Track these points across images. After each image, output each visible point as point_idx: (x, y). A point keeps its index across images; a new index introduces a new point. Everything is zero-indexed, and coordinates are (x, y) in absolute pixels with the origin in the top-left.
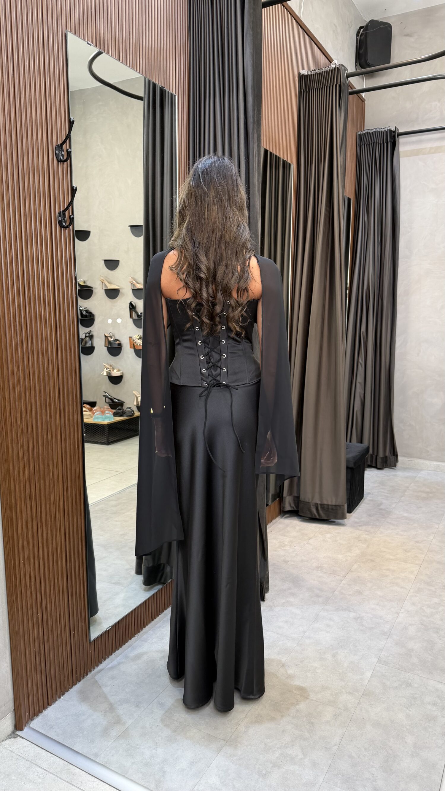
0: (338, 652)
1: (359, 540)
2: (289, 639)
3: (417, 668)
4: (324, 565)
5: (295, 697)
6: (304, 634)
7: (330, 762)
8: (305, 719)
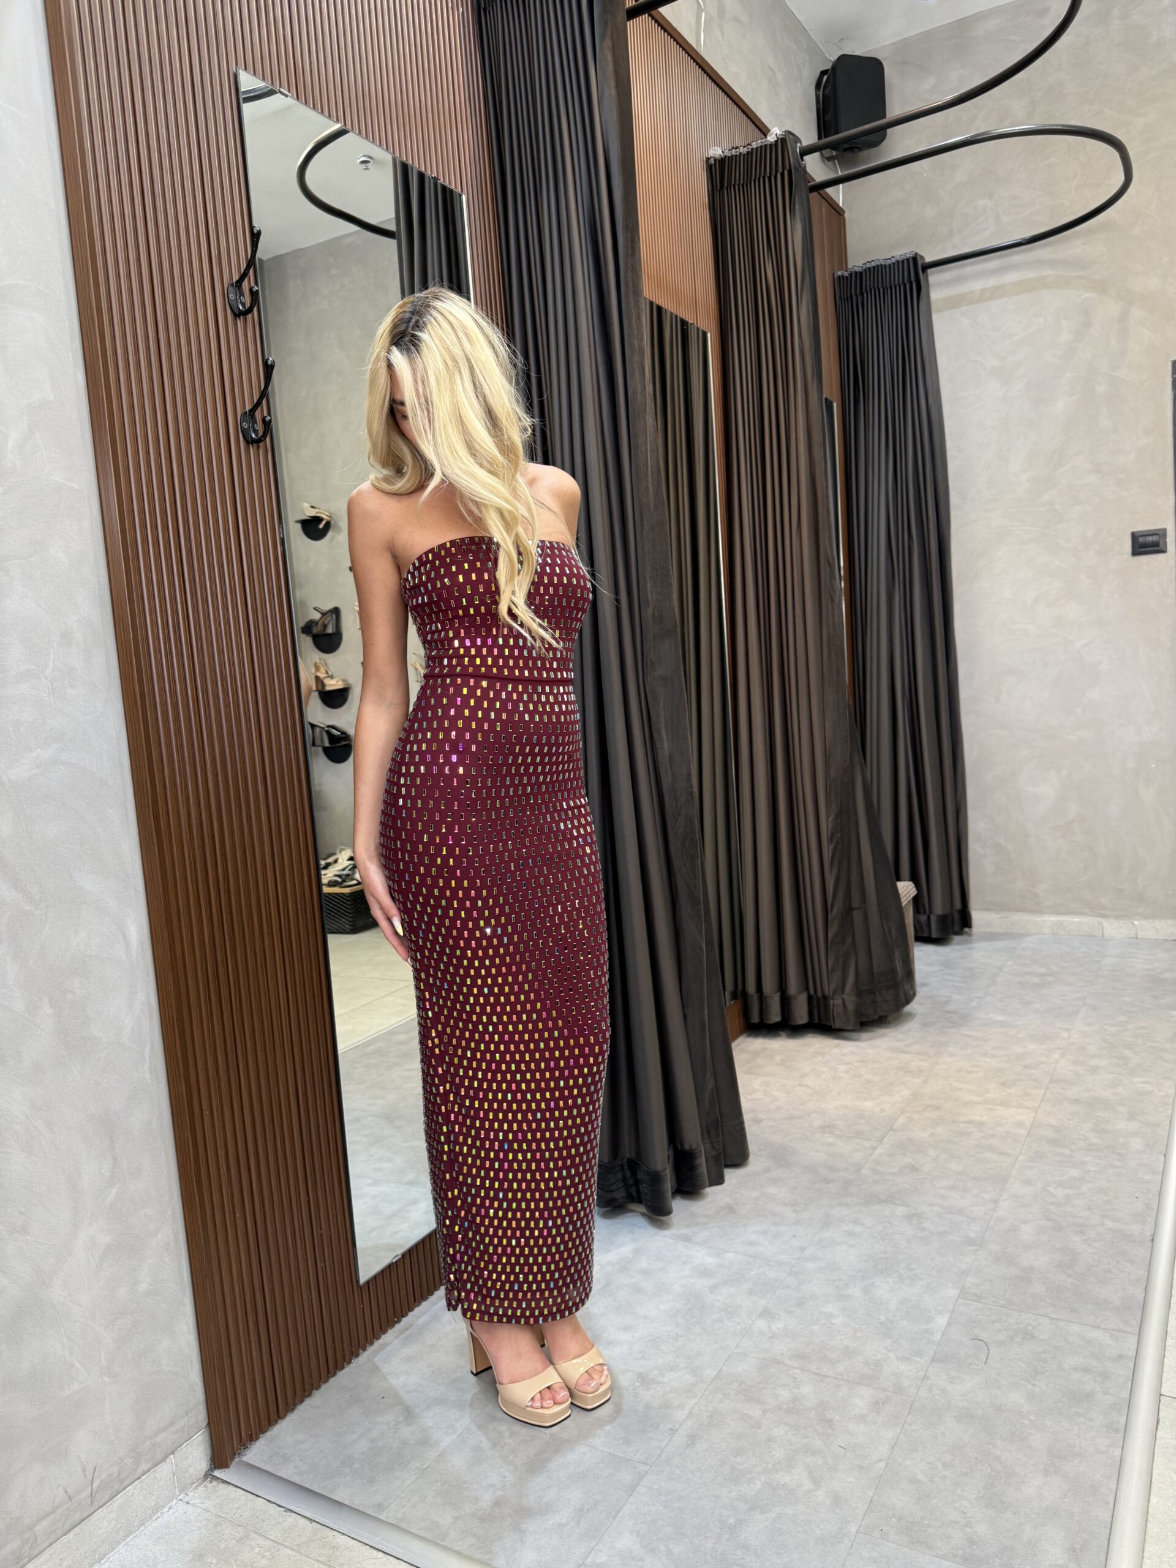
0: (874, 1282)
2: (771, 1263)
3: (1043, 1303)
4: (835, 1123)
6: (802, 1253)
7: (871, 1493)
8: (812, 1414)
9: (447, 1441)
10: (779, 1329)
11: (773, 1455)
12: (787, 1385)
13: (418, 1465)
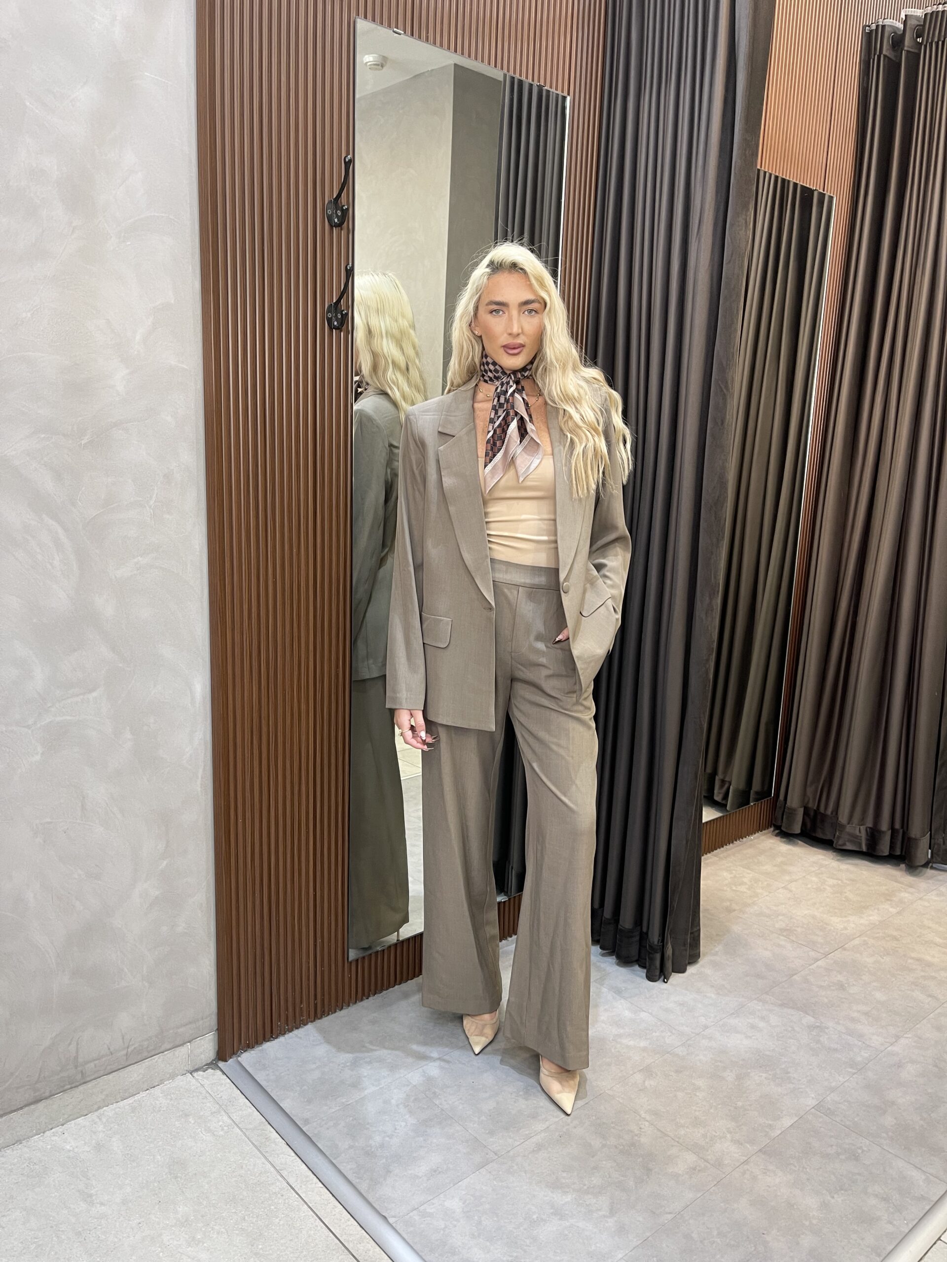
0: (749, 1073)
1: (888, 900)
2: (674, 1031)
3: (884, 1135)
4: (796, 929)
5: (640, 1123)
6: (704, 1031)
7: (648, 1234)
8: (639, 1160)
9: (370, 1089)
10: (651, 1085)
11: (593, 1181)
12: (631, 1132)
13: (344, 1100)
